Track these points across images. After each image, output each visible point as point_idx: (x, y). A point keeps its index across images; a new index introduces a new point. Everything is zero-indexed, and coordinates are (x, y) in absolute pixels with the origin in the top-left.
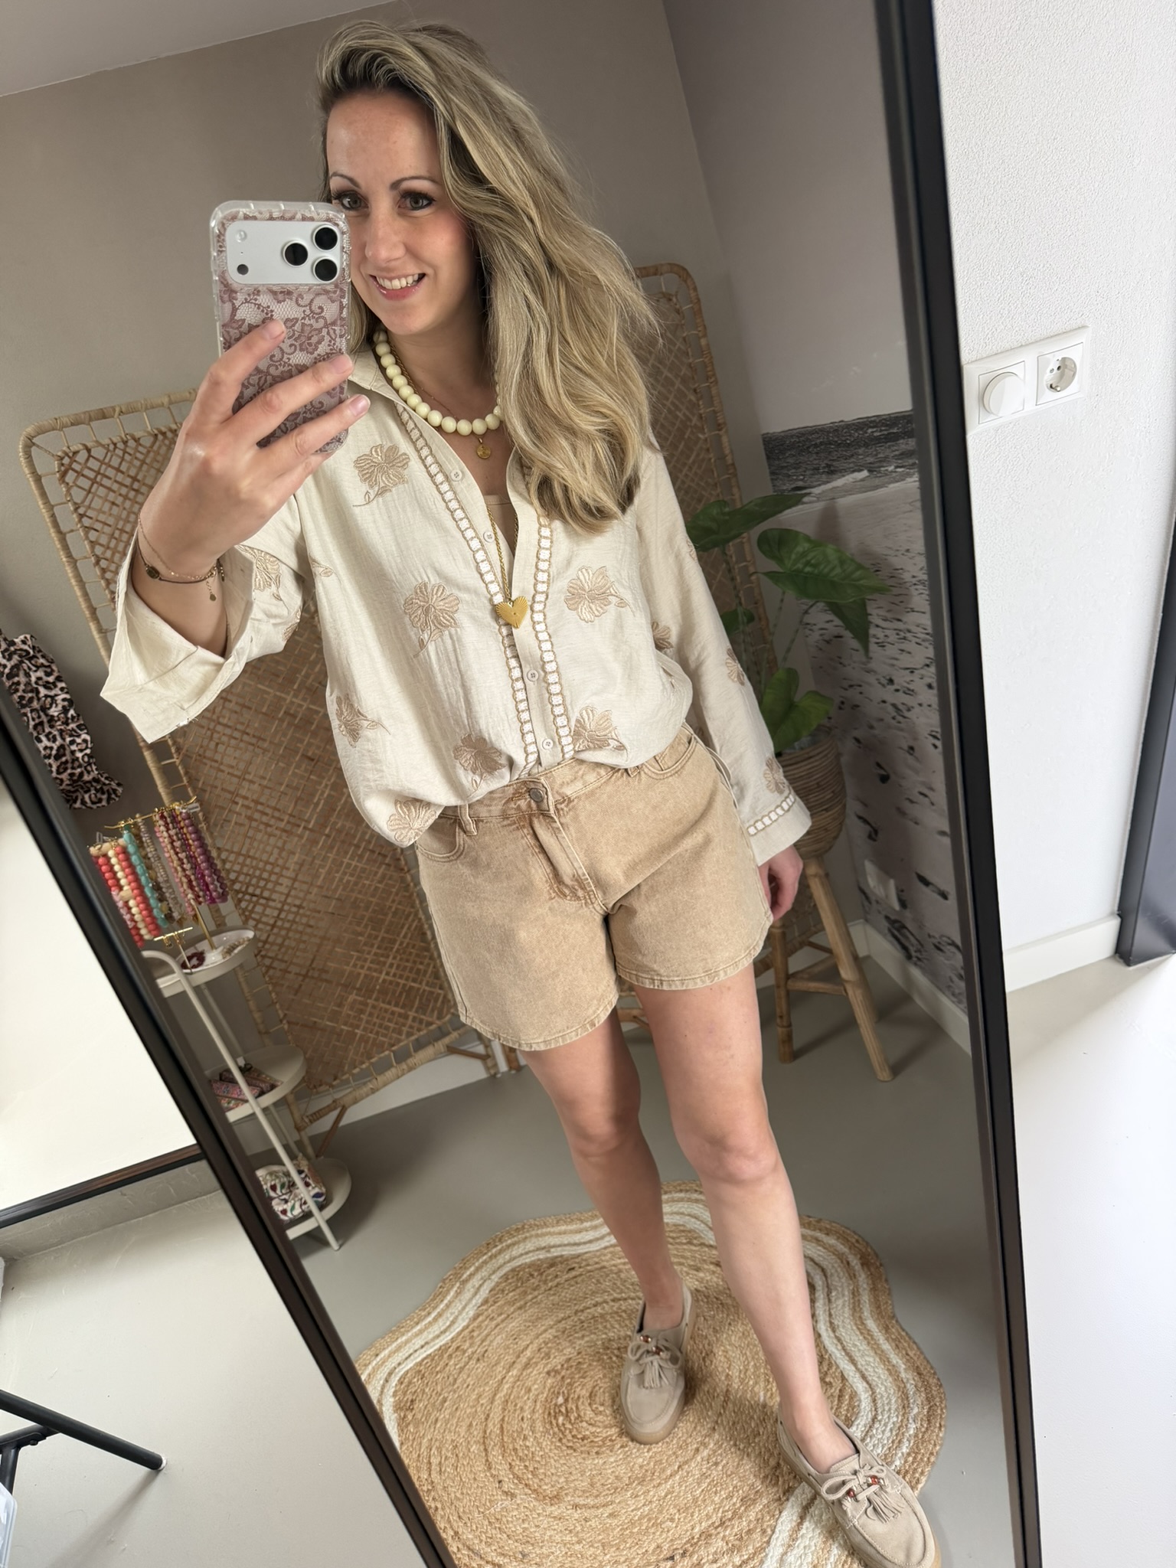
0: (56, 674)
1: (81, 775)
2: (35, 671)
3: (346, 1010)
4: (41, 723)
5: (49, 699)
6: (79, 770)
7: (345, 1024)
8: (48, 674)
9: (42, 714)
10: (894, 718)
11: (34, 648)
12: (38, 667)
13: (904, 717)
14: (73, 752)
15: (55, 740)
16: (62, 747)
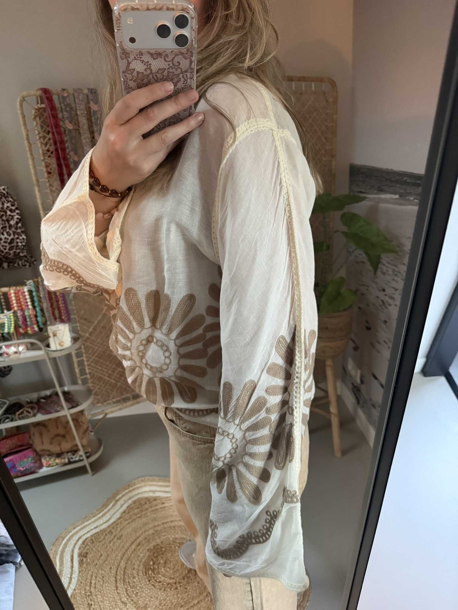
0: (16, 206)
1: (19, 253)
2: (7, 203)
3: (115, 374)
4: (5, 227)
5: (11, 217)
6: (18, 251)
7: (114, 380)
8: (12, 205)
9: (6, 223)
10: (380, 306)
11: (7, 193)
12: (8, 202)
13: (386, 307)
14: (17, 243)
15: (10, 235)
16: (12, 239)
